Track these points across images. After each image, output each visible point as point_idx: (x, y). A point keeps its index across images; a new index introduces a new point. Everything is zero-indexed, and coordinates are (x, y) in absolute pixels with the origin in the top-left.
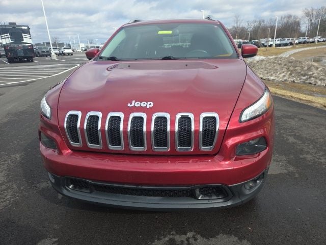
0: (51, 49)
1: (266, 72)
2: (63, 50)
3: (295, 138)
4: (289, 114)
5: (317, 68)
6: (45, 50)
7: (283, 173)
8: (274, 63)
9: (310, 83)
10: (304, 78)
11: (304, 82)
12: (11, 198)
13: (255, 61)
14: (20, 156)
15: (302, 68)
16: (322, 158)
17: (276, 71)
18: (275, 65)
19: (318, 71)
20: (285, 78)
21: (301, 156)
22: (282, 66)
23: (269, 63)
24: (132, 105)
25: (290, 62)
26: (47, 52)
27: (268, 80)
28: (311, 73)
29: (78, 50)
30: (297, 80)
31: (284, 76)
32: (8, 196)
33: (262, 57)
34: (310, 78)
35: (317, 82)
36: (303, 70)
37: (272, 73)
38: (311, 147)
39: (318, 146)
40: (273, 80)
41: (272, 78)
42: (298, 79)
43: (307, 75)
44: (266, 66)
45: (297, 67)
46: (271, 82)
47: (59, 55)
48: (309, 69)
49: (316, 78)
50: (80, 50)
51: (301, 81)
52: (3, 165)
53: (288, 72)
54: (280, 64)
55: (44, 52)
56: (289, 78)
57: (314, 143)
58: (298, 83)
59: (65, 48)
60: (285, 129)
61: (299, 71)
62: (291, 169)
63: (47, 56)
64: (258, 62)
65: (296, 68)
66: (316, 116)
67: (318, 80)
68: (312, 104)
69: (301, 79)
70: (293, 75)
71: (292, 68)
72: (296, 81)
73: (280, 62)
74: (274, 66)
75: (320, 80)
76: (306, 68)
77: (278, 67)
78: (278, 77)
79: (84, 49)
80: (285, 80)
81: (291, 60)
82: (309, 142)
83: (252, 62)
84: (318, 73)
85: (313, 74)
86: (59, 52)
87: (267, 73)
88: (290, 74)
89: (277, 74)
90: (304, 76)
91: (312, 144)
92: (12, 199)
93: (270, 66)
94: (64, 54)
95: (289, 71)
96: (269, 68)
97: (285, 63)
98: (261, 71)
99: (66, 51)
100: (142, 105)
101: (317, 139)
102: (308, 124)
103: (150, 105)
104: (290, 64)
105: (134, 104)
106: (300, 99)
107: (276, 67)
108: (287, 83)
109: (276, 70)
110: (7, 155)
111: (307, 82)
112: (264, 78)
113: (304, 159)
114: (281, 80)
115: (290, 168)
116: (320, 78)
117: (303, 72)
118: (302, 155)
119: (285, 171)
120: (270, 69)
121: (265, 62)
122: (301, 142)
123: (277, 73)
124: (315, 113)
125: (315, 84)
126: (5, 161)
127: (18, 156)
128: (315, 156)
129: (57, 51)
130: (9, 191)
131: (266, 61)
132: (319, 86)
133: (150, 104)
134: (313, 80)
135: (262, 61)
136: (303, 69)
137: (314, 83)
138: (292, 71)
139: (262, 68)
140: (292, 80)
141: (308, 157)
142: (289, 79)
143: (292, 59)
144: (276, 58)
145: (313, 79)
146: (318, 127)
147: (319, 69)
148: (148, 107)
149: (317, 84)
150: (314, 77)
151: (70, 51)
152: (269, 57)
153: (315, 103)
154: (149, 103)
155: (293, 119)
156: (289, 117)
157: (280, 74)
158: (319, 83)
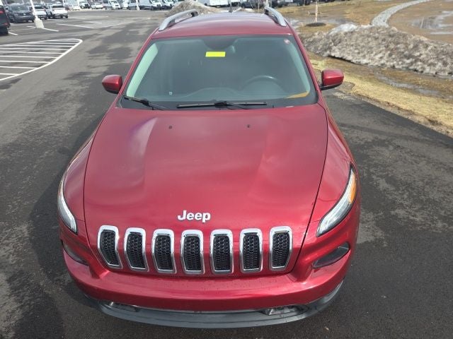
0: (31, 8)
1: (357, 51)
2: (51, 10)
3: (387, 182)
4: (383, 138)
5: (427, 46)
6: (23, 12)
7: (369, 241)
8: (369, 36)
9: (416, 70)
10: (408, 61)
11: (407, 68)
12: (30, 300)
13: (342, 33)
14: (28, 228)
15: (407, 45)
16: (417, 214)
17: (370, 50)
18: (370, 39)
19: (427, 52)
20: (382, 62)
21: (393, 213)
22: (380, 41)
23: (362, 36)
24: (184, 218)
25: (390, 36)
26: (27, 14)
27: (359, 64)
28: (418, 54)
29: (75, 8)
30: (398, 64)
31: (381, 58)
32: (26, 298)
33: (353, 27)
34: (416, 61)
35: (424, 69)
36: (408, 50)
37: (366, 52)
38: (405, 196)
39: (415, 194)
40: (367, 64)
41: (364, 61)
42: (400, 63)
43: (413, 57)
44: (358, 42)
45: (399, 43)
46: (363, 68)
47: (46, 19)
48: (416, 47)
49: (423, 62)
50: (78, 8)
51: (404, 66)
52: (7, 245)
53: (386, 51)
54: (376, 39)
55: (22, 14)
56: (387, 61)
57: (410, 190)
58: (400, 70)
59: (54, 7)
60: (376, 166)
61: (402, 50)
62: (380, 234)
63: (27, 22)
64: (346, 34)
65: (399, 46)
66: (417, 140)
67: (426, 66)
68: (414, 117)
69: (403, 63)
70: (393, 56)
71: (392, 46)
72: (397, 67)
73: (377, 35)
74: (369, 42)
75: (429, 65)
76: (411, 46)
77: (373, 44)
78: (372, 59)
79: (83, 5)
80: (382, 65)
81: (392, 33)
82: (404, 188)
83: (337, 34)
84: (427, 54)
85: (421, 55)
86: (45, 14)
87: (359, 53)
88: (390, 55)
89: (372, 55)
90: (408, 59)
91: (408, 191)
92: (32, 303)
93: (362, 41)
94: (54, 17)
95: (389, 50)
96: (362, 44)
97: (383, 37)
98: (350, 50)
99: (57, 12)
100: (196, 218)
101: (415, 181)
102: (406, 155)
103: (205, 217)
104: (390, 39)
105: (186, 216)
106: (399, 109)
107: (370, 44)
108: (385, 69)
109: (371, 48)
110: (9, 228)
111: (412, 68)
112: (354, 61)
113: (396, 217)
114: (376, 64)
115: (378, 233)
116: (429, 62)
117: (407, 52)
118: (394, 209)
119: (372, 238)
120: (363, 46)
121: (356, 35)
122: (394, 189)
123: (372, 53)
124: (416, 135)
125: (422, 72)
126: (8, 238)
127: (24, 228)
128: (409, 210)
129: (42, 12)
130: (25, 289)
131: (358, 33)
132: (427, 75)
133: (207, 217)
134: (419, 66)
135: (352, 32)
136: (407, 47)
137: (420, 70)
138: (392, 50)
139: (352, 45)
140: (392, 64)
141: (401, 212)
142: (388, 64)
143: (393, 31)
144: (371, 28)
145: (419, 63)
146: (418, 159)
147: (429, 48)
148: (204, 221)
149: (425, 72)
150: (421, 61)
151: (63, 11)
152: (362, 26)
153: (417, 115)
154: (205, 214)
155: (387, 146)
156: (382, 143)
157: (376, 54)
158: (427, 70)
